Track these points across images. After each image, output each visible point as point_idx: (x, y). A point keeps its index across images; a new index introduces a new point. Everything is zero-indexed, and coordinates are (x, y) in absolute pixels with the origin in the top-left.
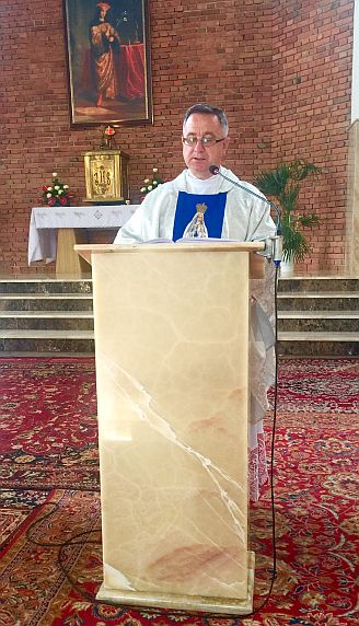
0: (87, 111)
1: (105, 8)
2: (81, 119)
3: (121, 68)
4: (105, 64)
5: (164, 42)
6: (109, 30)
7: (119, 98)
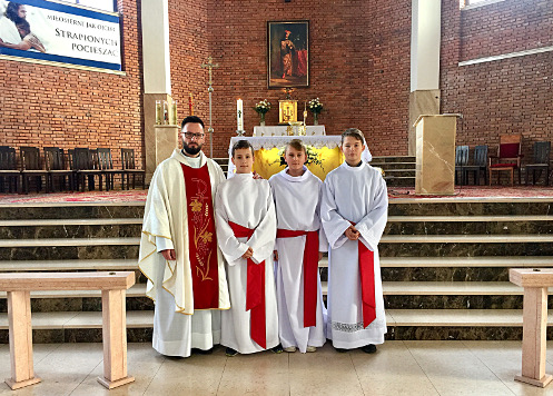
0: (277, 81)
1: (288, 33)
2: (273, 84)
3: (295, 61)
4: (287, 59)
5: (317, 50)
6: (290, 43)
7: (294, 75)
